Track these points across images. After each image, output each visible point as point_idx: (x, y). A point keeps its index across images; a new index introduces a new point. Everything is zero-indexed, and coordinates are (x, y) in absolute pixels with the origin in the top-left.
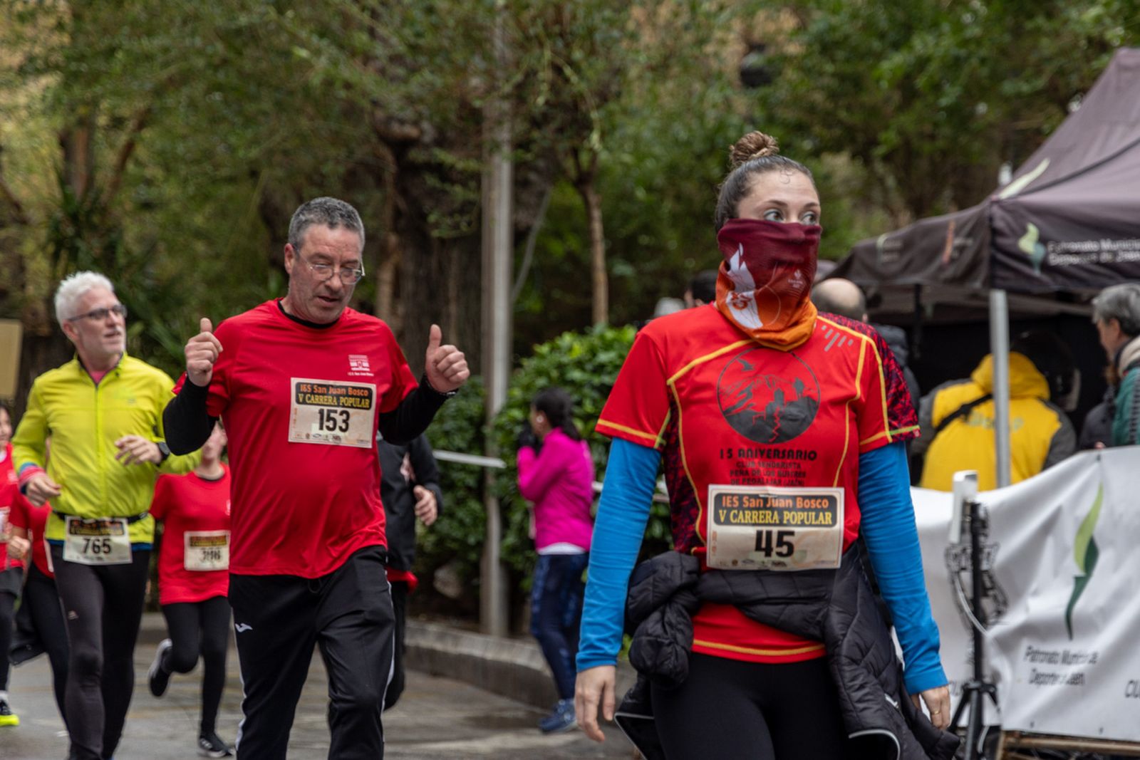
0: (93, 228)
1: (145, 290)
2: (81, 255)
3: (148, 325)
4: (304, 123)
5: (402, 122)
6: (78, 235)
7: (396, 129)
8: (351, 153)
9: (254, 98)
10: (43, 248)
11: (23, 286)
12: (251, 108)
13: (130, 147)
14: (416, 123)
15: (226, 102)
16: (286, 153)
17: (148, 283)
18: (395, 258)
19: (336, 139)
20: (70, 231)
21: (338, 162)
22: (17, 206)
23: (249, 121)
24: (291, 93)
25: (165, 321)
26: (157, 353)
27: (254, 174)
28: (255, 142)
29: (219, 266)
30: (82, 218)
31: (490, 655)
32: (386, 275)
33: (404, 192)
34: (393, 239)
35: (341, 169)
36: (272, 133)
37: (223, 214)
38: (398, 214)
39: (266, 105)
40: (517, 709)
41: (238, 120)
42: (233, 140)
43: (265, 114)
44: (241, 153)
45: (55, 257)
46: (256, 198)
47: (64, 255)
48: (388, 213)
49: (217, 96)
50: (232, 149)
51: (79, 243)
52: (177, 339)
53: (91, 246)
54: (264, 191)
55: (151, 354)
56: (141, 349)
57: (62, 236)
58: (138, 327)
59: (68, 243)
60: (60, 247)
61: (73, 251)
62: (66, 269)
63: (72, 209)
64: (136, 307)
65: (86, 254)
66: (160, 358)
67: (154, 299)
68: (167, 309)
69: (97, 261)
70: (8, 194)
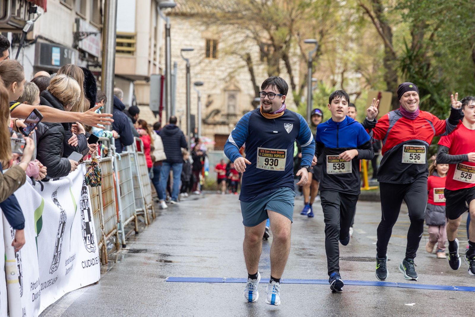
0: (417, 61)
1: (433, 83)
2: (412, 70)
3: (432, 95)
6: (411, 63)
10: (400, 67)
11: (395, 80)
12: (469, 20)
13: (432, 35)
15: (461, 19)
17: (434, 81)
20: (408, 62)
22: (394, 54)
23: (468, 25)
25: (438, 94)
26: (435, 105)
28: (470, 32)
29: (461, 76)
30: (413, 58)
37: (463, 59)
42: (462, 31)
44: (465, 36)
45: (403, 70)
47: (406, 70)
49: (459, 16)
50: (462, 35)
51: (411, 66)
52: (442, 100)
53: (415, 68)
54: (473, 50)
55: (433, 105)
56: (430, 103)
57: (405, 64)
58: (429, 96)
59: (407, 66)
60: (405, 67)
61: (409, 69)
62: (406, 75)
63: (410, 54)
64: (429, 89)
65: (413, 70)
66: (436, 107)
67: (435, 86)
68: (439, 90)
69: (416, 73)
70: (391, 50)
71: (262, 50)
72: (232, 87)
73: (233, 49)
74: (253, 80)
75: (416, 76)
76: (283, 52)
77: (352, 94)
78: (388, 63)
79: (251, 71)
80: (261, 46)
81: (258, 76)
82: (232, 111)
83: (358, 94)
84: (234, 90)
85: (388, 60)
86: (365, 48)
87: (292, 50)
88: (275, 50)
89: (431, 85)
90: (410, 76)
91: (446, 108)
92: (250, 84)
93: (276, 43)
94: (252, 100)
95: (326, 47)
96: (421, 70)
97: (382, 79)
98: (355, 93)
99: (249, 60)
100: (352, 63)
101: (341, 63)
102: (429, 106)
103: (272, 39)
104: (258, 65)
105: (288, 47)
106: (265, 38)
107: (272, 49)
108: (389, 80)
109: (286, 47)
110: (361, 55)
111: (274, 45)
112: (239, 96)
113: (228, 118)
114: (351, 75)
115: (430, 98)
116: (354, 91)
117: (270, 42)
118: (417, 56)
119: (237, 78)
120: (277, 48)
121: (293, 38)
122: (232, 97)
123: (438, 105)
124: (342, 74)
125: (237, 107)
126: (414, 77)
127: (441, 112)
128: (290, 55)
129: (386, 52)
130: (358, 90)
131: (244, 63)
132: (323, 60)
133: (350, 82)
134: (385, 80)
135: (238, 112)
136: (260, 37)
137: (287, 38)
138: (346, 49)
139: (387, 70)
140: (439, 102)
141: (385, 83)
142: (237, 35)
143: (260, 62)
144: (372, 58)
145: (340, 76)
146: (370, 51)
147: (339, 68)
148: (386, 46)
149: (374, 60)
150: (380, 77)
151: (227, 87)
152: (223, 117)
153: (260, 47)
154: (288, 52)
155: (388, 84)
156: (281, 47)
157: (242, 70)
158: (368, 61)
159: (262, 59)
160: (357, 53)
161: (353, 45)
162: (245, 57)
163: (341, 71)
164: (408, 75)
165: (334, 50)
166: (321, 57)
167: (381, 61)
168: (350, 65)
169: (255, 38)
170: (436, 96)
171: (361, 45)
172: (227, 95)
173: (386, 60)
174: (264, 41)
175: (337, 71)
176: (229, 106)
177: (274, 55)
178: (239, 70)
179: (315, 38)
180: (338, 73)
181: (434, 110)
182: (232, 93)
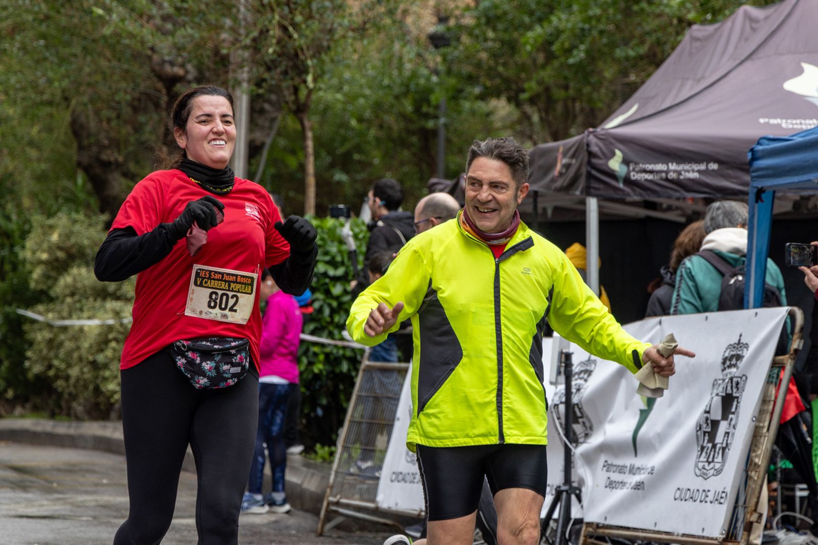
4: (104, 63)
5: (172, 64)
7: (168, 69)
8: (137, 85)
9: (68, 44)
14: (182, 66)
16: (89, 84)
19: (127, 75)
21: (126, 92)
24: (94, 41)
27: (66, 99)
35: (128, 97)
36: (80, 70)
39: (77, 50)
41: (55, 60)
43: (75, 55)
46: (68, 117)
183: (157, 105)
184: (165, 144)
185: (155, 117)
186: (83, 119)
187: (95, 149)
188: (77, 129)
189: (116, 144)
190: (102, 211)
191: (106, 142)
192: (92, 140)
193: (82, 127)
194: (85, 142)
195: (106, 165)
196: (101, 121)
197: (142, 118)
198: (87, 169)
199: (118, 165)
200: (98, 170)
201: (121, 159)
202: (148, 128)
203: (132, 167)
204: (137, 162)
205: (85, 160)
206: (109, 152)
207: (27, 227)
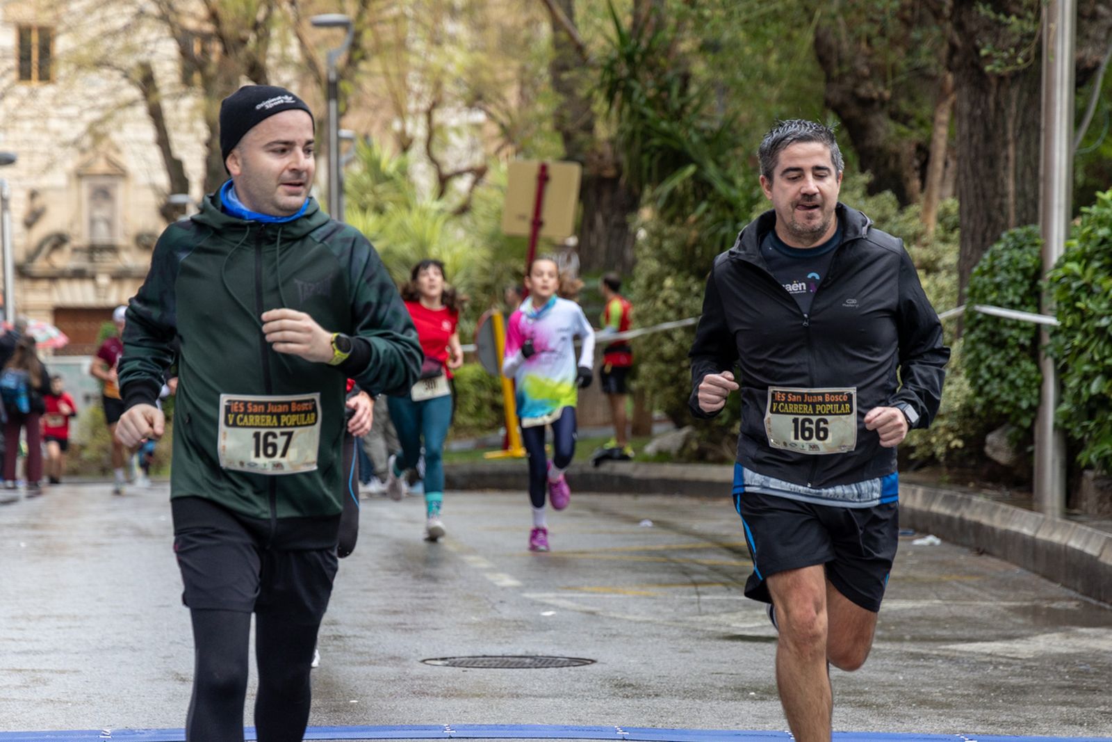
0: (652, 68)
1: (700, 131)
2: (636, 95)
3: (701, 167)
6: (633, 76)
10: (601, 86)
11: (589, 128)
17: (704, 124)
18: (952, 98)
20: (624, 71)
22: (580, 48)
25: (718, 164)
26: (710, 196)
27: (807, 10)
30: (638, 58)
31: (1042, 535)
32: (944, 116)
33: (960, 26)
34: (950, 78)
37: (788, 57)
38: (953, 49)
40: (1071, 599)
45: (610, 97)
46: (809, 37)
47: (618, 96)
48: (945, 50)
51: (633, 83)
52: (731, 182)
53: (646, 88)
54: (817, 28)
55: (704, 198)
56: (694, 192)
57: (615, 77)
58: (691, 169)
59: (622, 84)
60: (615, 88)
61: (628, 93)
62: (620, 110)
63: (628, 49)
64: (689, 149)
65: (641, 95)
66: (712, 201)
67: (707, 141)
68: (721, 152)
69: (650, 102)
70: (572, 37)
71: (185, 52)
72: (101, 166)
73: (100, 51)
74: (163, 142)
75: (649, 112)
76: (249, 56)
77: (459, 174)
78: (565, 76)
79: (156, 115)
80: (184, 39)
81: (176, 129)
82: (102, 236)
83: (479, 174)
84: (107, 175)
85: (565, 68)
86: (493, 36)
87: (275, 48)
88: (226, 52)
89: (695, 139)
90: (632, 112)
91: (742, 203)
92: (155, 154)
93: (228, 29)
94: (162, 201)
95: (377, 36)
96: (664, 95)
97: (548, 126)
98: (470, 170)
99: (147, 82)
100: (457, 81)
101: (423, 81)
102: (691, 199)
103: (214, 17)
104: (177, 96)
105: (264, 39)
106: (193, 15)
107: (217, 47)
108: (569, 126)
109: (259, 39)
110: (482, 57)
111: (221, 38)
112: (122, 193)
113: (91, 259)
114: (453, 117)
115: (694, 177)
116: (465, 165)
117: (208, 28)
118: (649, 51)
119: (116, 137)
120: (231, 45)
121: (277, 13)
122: (103, 194)
123: (719, 195)
124: (429, 114)
125: (119, 223)
126: (643, 116)
127: (729, 215)
128: (270, 62)
129: (557, 44)
130: (477, 159)
131: (133, 92)
132: (370, 74)
133: (453, 138)
134: (558, 128)
135: (121, 241)
136: (177, 13)
137: (261, 15)
138: (436, 41)
139: (562, 98)
140: (721, 187)
141: (558, 137)
142: (111, 11)
143: (182, 89)
144: (515, 64)
145: (422, 120)
146: (510, 43)
147: (419, 96)
148: (556, 25)
149: (523, 70)
150: (541, 119)
151: (86, 165)
152: (78, 255)
153: (179, 41)
154: (265, 57)
155: (567, 138)
156: (244, 42)
157: (129, 113)
158: (505, 71)
159: (186, 80)
160: (472, 50)
161: (455, 28)
162: (137, 76)
163: (424, 105)
164: (627, 109)
165: (402, 45)
166: (363, 66)
167: (543, 70)
168: (448, 87)
169: (164, 18)
170: (711, 170)
171: (480, 27)
172: (85, 189)
173: (558, 68)
174: (191, 24)
175: (412, 106)
176: (93, 222)
177: (221, 67)
178: (120, 115)
179: (342, 11)
180: (417, 112)
181: (708, 211)
182: (102, 182)
183: (937, 14)
184: (950, 68)
185: (936, 31)
186: (831, 40)
187: (849, 81)
188: (823, 53)
189: (881, 73)
190: (863, 170)
191: (866, 71)
192: (846, 69)
193: (830, 49)
194: (836, 72)
195: (867, 103)
196: (858, 40)
197: (916, 34)
198: (838, 110)
199: (883, 102)
200: (854, 111)
201: (887, 94)
202: (925, 48)
203: (904, 105)
204: (912, 99)
205: (836, 96)
206: (870, 85)
207: (756, 193)
